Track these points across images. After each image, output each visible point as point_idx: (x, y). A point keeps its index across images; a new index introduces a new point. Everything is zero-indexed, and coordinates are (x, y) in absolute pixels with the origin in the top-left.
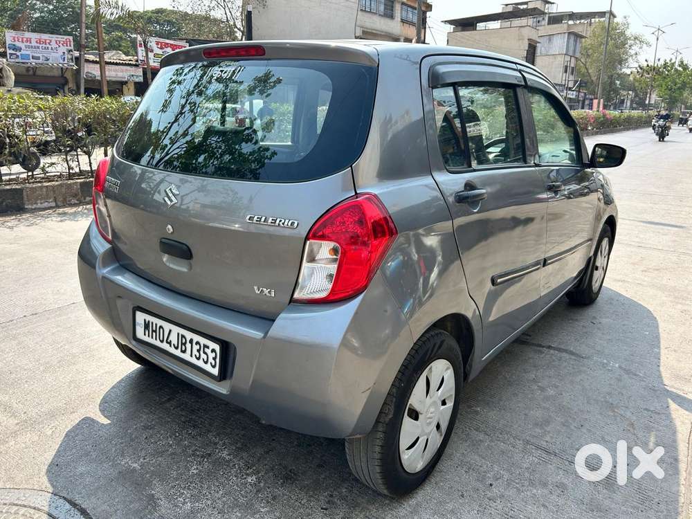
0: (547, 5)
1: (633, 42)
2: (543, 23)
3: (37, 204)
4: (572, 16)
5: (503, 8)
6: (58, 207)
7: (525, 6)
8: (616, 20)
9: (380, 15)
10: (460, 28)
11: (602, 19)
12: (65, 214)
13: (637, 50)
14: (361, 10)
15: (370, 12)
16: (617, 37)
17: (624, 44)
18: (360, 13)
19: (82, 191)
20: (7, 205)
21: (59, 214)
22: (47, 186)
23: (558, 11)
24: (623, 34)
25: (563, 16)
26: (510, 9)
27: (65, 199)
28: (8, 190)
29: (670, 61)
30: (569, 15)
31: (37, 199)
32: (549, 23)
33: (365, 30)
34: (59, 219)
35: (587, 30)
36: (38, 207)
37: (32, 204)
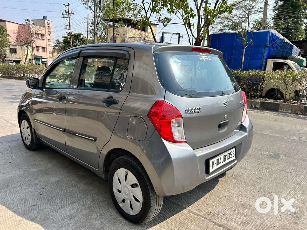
6: (292, 113)
20: (273, 108)
27: (295, 111)
31: (284, 109)
37: (282, 110)
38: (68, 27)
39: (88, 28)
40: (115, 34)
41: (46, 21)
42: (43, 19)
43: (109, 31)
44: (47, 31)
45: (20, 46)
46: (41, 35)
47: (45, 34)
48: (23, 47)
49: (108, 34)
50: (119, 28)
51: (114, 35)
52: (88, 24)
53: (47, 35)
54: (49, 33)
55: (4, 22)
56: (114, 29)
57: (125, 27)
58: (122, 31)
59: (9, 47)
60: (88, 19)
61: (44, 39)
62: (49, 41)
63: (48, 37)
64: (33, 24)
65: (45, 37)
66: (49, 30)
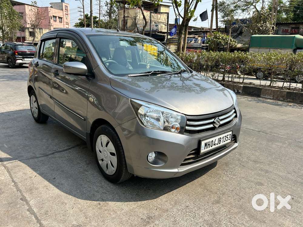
20: (255, 93)
31: (266, 94)
36: (265, 97)
37: (264, 95)
38: (82, 10)
39: (100, 10)
40: (126, 16)
41: (64, 4)
42: (61, 2)
43: (121, 12)
44: (64, 14)
45: (38, 29)
46: (59, 18)
47: (62, 17)
48: (41, 30)
49: (120, 16)
50: (130, 10)
51: (124, 17)
52: (100, 7)
53: (65, 18)
54: (66, 16)
55: (23, 6)
56: (124, 11)
57: (136, 8)
58: (133, 13)
59: (28, 30)
60: (100, 1)
61: (61, 22)
62: (66, 24)
63: (65, 20)
64: (51, 7)
65: (63, 20)
66: (66, 13)
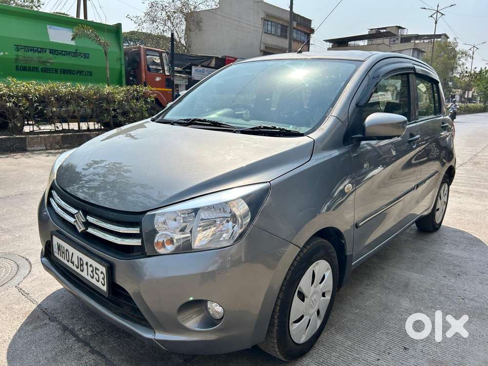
0: (400, 30)
1: (460, 56)
2: (397, 42)
3: (34, 147)
4: (417, 37)
5: (369, 31)
6: (47, 150)
7: (385, 31)
8: (449, 40)
9: (278, 36)
10: (336, 45)
11: (439, 40)
12: (50, 153)
13: (464, 61)
14: (265, 33)
15: (271, 34)
16: (449, 52)
17: (455, 57)
18: (264, 35)
19: (62, 141)
20: (16, 147)
21: (47, 153)
22: (41, 137)
23: (408, 34)
24: (454, 49)
25: (411, 37)
26: (374, 32)
27: (51, 145)
28: (18, 138)
29: (485, 69)
30: (416, 36)
31: (35, 144)
32: (401, 42)
33: (267, 46)
34: (46, 155)
35: (428, 47)
36: (34, 149)
